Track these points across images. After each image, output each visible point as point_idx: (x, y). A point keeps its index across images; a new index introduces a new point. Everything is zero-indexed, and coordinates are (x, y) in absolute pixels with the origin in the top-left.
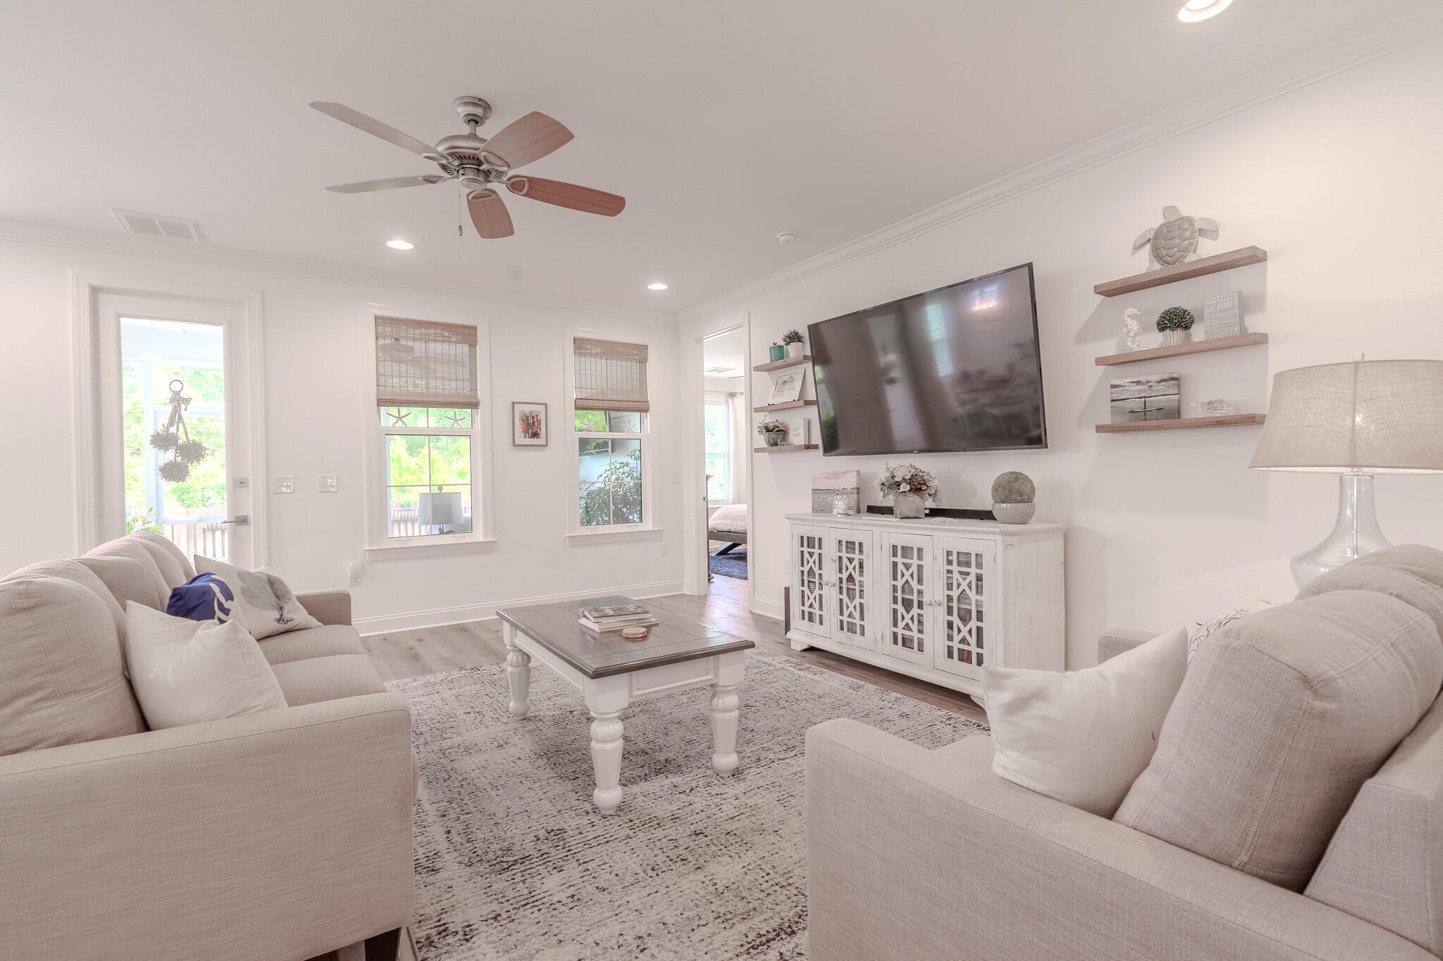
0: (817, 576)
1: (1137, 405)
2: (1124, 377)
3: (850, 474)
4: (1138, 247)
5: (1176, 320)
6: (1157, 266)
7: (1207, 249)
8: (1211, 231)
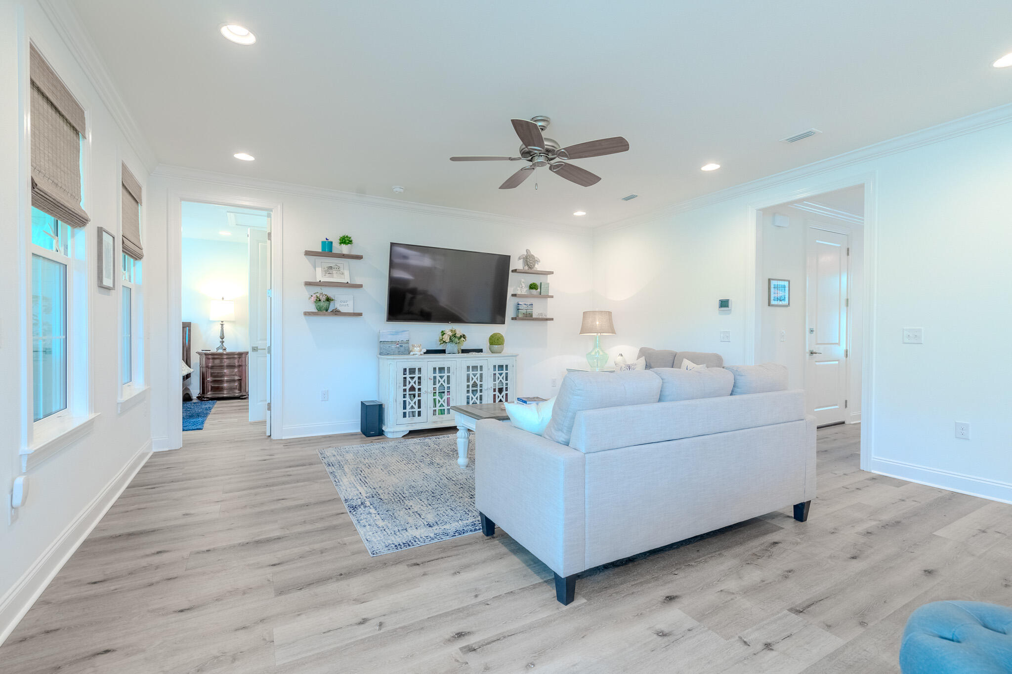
0: (417, 390)
1: (524, 311)
2: (522, 302)
3: (406, 332)
4: (519, 259)
5: (533, 287)
6: (526, 268)
7: (538, 267)
8: (538, 261)
